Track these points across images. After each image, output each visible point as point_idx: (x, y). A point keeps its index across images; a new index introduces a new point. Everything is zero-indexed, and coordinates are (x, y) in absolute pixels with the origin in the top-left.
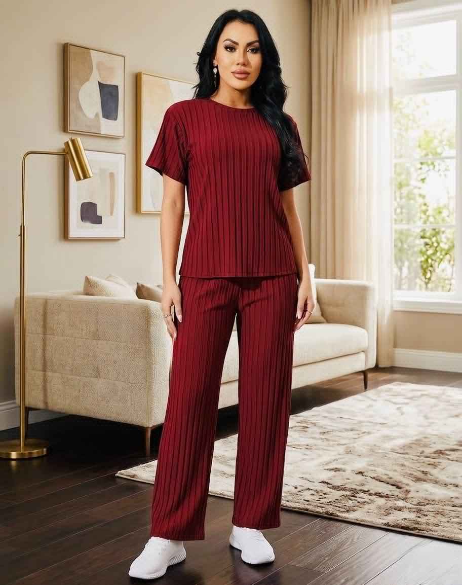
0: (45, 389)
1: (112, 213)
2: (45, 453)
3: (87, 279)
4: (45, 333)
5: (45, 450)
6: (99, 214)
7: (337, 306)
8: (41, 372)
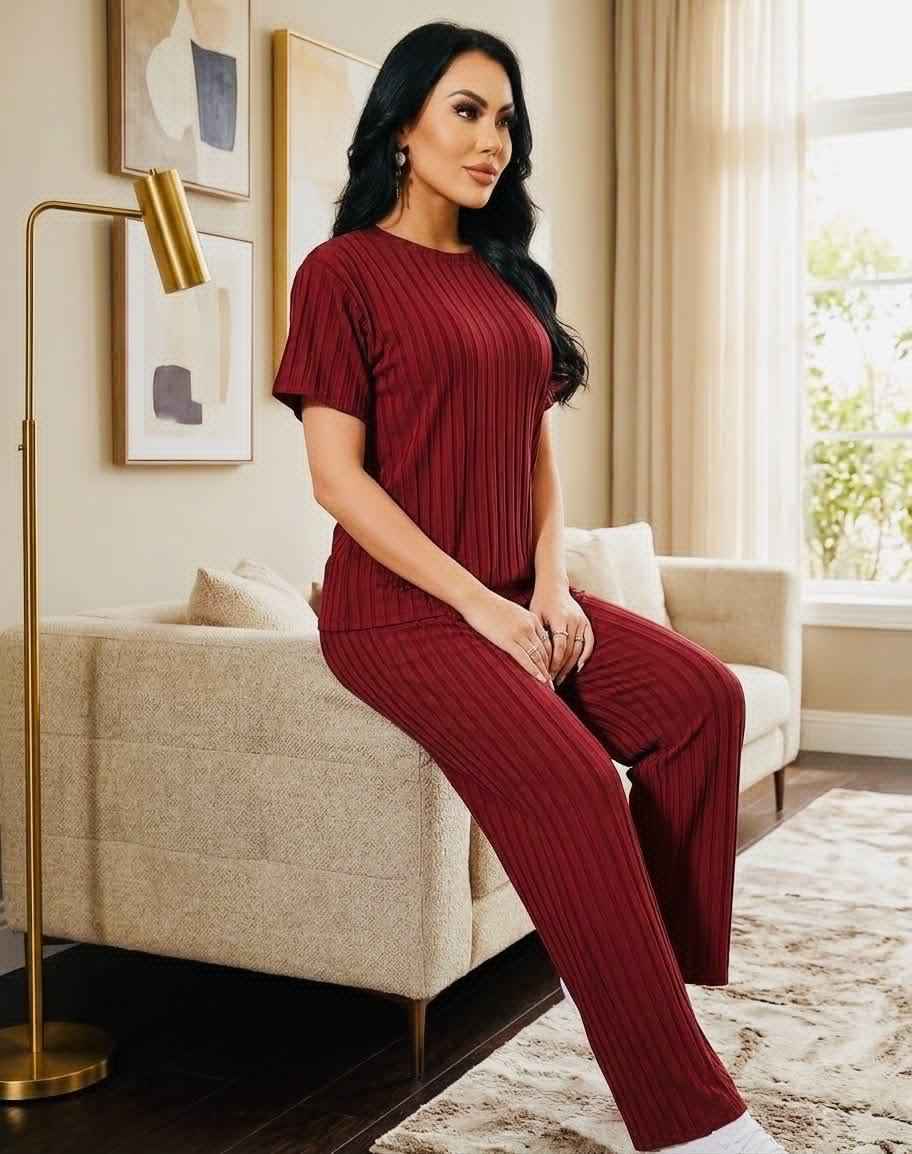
0: (94, 889)
1: (223, 398)
2: (104, 1075)
3: (202, 574)
4: (93, 734)
5: (104, 1063)
6: (195, 397)
7: (713, 619)
8: (83, 841)
